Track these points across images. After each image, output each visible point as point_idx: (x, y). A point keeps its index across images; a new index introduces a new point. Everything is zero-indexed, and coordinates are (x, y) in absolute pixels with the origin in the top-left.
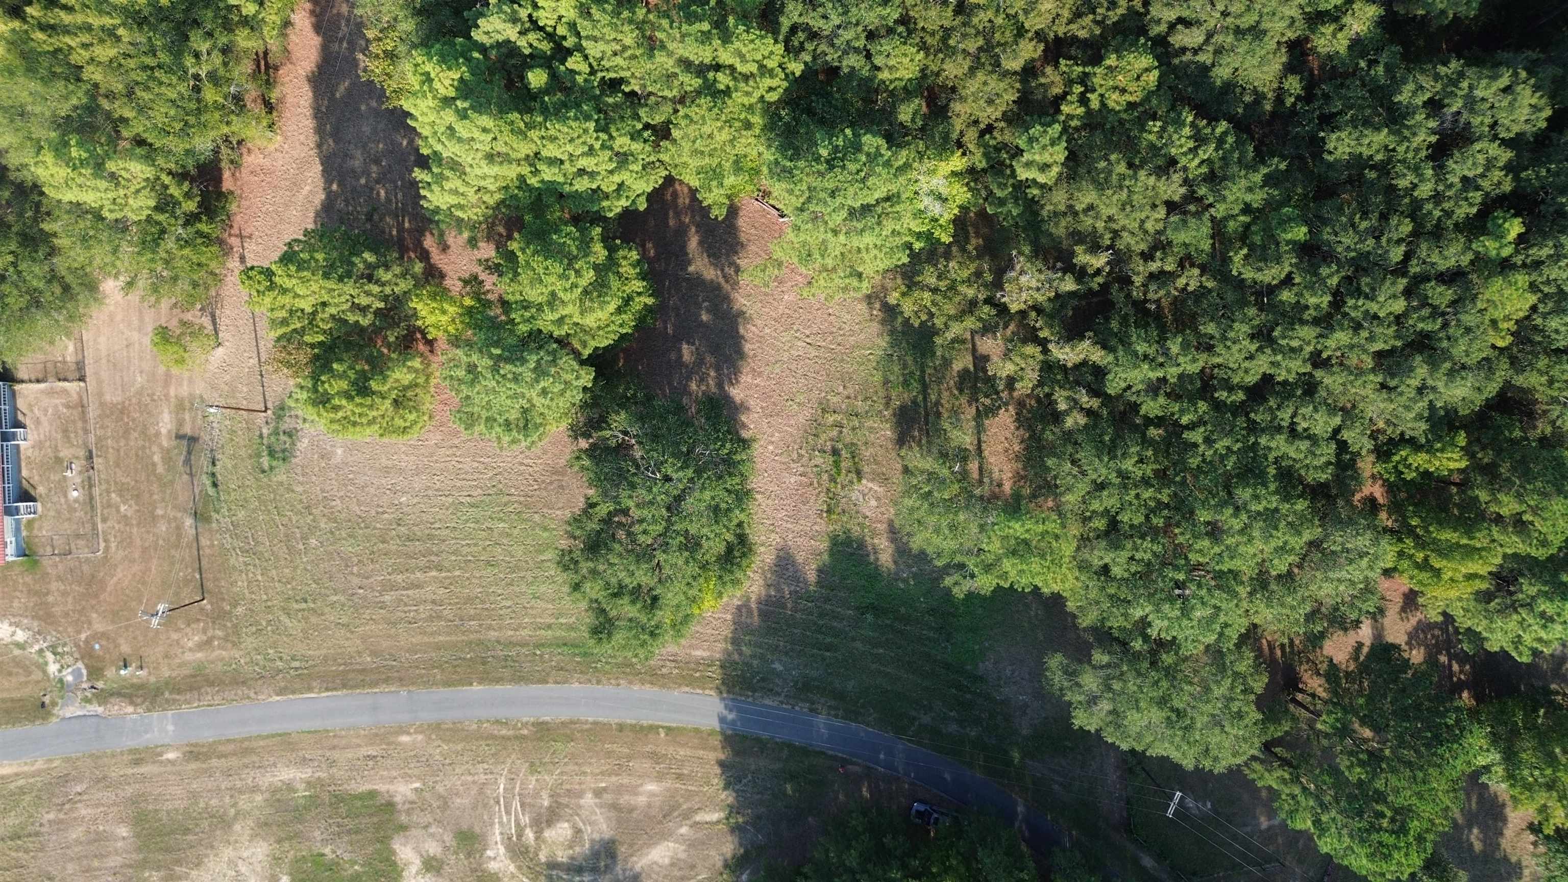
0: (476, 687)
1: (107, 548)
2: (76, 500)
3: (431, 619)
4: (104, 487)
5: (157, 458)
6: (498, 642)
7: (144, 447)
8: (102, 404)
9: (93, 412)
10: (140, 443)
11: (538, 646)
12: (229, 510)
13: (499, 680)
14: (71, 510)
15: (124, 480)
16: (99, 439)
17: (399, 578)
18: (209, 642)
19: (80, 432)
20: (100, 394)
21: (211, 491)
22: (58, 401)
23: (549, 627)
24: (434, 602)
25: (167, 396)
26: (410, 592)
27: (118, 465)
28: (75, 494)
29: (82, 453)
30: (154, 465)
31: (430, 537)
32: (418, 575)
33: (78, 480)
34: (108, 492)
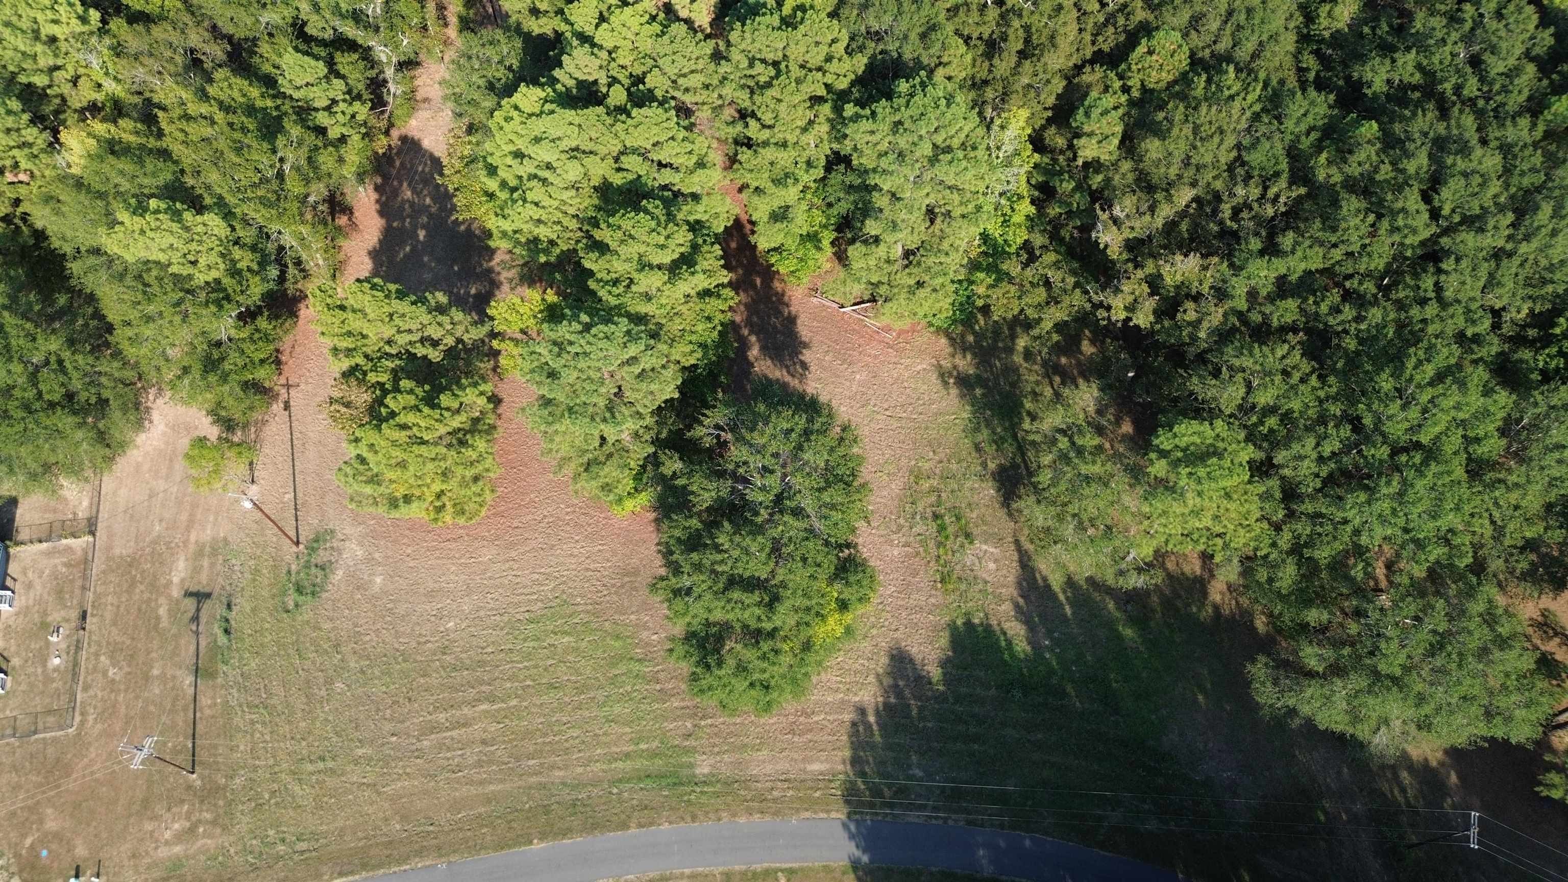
0: (538, 846)
1: (82, 723)
2: (56, 669)
3: (479, 764)
4: (92, 650)
5: (162, 611)
6: (564, 784)
7: (149, 601)
8: (109, 559)
9: (97, 567)
10: (146, 596)
11: (613, 783)
12: (241, 658)
13: (565, 833)
14: (48, 680)
15: (118, 639)
16: (98, 596)
17: (442, 717)
18: (192, 830)
19: (77, 592)
20: (109, 548)
21: (222, 639)
22: (57, 561)
23: (627, 755)
24: (484, 742)
25: (186, 543)
26: (454, 733)
27: (114, 623)
28: (57, 661)
29: (74, 614)
30: (158, 618)
31: (482, 664)
32: (466, 710)
33: (63, 646)
34: (97, 655)
